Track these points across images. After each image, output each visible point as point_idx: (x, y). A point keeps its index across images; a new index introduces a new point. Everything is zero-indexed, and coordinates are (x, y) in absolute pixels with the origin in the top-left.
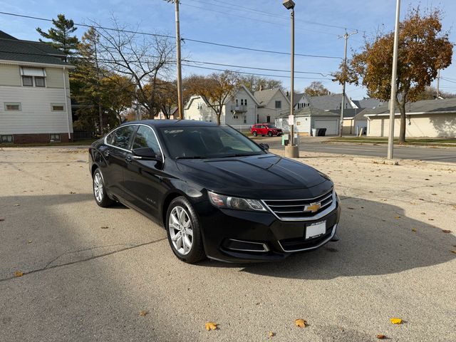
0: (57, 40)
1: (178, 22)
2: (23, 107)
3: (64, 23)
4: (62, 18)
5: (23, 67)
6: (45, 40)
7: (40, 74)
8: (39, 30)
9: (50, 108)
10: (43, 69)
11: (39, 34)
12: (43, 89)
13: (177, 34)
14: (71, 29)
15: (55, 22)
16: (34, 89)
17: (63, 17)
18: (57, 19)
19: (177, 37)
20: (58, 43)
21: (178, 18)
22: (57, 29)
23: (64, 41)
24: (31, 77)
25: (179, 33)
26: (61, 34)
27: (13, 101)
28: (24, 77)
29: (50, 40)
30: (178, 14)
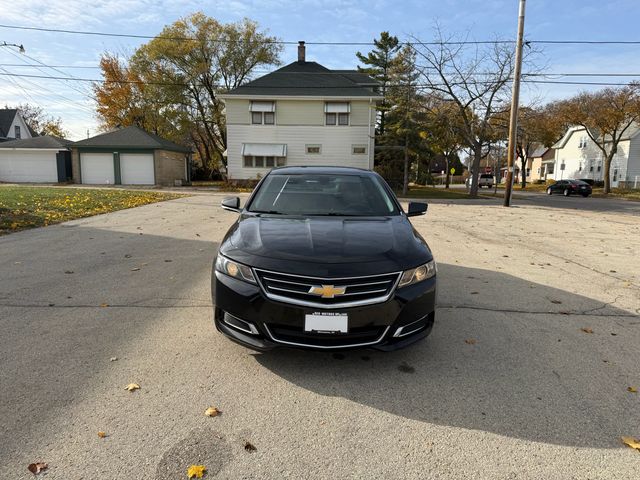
0: (377, 65)
1: (523, 17)
2: (323, 150)
3: (387, 42)
4: (385, 36)
5: (327, 103)
6: (364, 66)
7: (343, 109)
8: (359, 55)
9: (350, 150)
10: (348, 103)
11: (358, 59)
12: (346, 127)
13: (518, 36)
14: (395, 48)
15: (376, 43)
16: (337, 129)
17: (387, 34)
18: (379, 39)
19: (518, 40)
20: (377, 68)
21: (523, 12)
22: (378, 50)
23: (386, 65)
24: (334, 114)
25: (521, 34)
26: (382, 57)
27: (313, 143)
28: (328, 114)
29: (370, 66)
30: (523, 6)
